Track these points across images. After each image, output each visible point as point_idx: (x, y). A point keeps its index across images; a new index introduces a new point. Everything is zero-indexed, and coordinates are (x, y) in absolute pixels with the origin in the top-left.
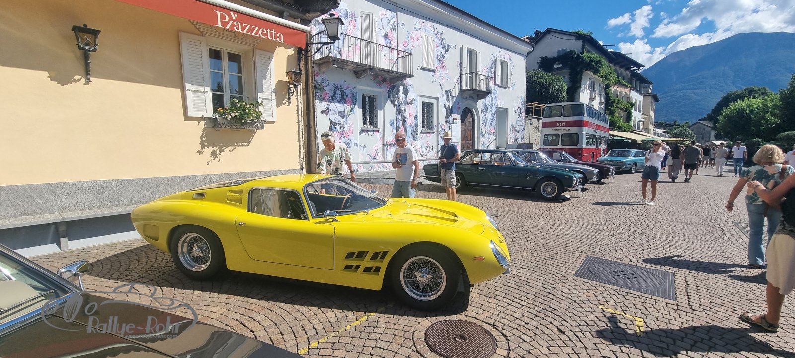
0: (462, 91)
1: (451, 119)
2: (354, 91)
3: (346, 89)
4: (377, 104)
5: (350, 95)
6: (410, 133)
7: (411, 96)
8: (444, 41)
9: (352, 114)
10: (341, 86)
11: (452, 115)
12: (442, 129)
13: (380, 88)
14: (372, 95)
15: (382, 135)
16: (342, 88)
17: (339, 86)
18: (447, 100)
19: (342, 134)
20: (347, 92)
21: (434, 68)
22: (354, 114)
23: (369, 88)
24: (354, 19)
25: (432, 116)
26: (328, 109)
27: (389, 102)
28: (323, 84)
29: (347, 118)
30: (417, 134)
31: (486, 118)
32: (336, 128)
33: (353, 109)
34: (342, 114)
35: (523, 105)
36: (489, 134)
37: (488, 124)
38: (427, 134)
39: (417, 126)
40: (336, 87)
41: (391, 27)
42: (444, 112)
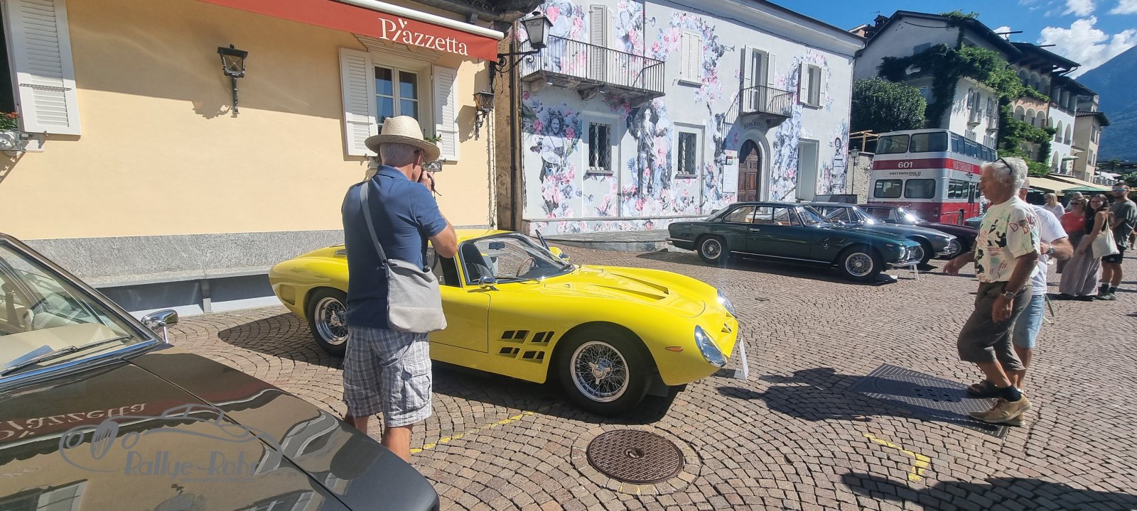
0: (742, 115)
1: (723, 157)
2: (578, 118)
3: (567, 116)
4: (611, 136)
5: (572, 125)
6: (659, 178)
7: (661, 125)
8: (716, 40)
9: (575, 150)
10: (559, 112)
11: (725, 151)
12: (709, 172)
13: (616, 113)
14: (604, 123)
15: (616, 182)
16: (560, 115)
17: (556, 111)
18: (719, 129)
19: (558, 179)
20: (568, 120)
21: (699, 81)
22: (577, 150)
23: (599, 114)
24: (580, 16)
25: (694, 153)
26: (540, 144)
27: (628, 133)
28: (534, 109)
29: (566, 156)
30: (669, 180)
31: (780, 155)
32: (550, 170)
33: (575, 144)
34: (560, 152)
35: (845, 134)
36: (785, 179)
37: (783, 164)
38: (685, 180)
39: (669, 167)
40: (552, 114)
41: (635, 24)
42: (713, 147)
